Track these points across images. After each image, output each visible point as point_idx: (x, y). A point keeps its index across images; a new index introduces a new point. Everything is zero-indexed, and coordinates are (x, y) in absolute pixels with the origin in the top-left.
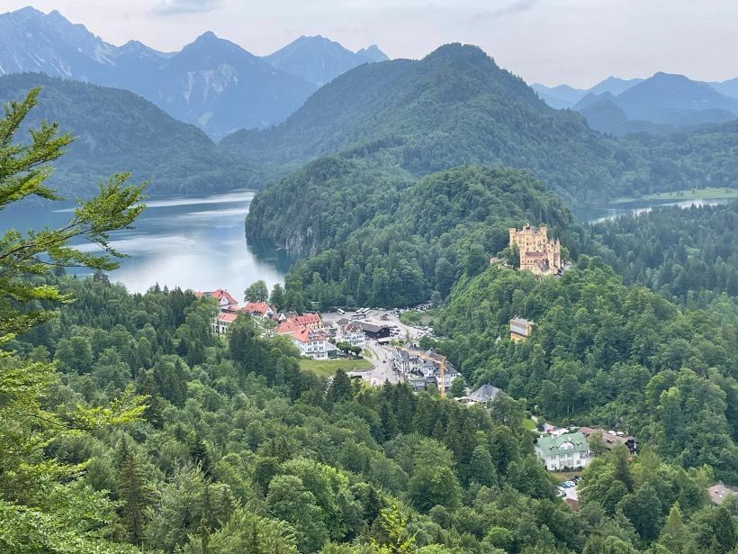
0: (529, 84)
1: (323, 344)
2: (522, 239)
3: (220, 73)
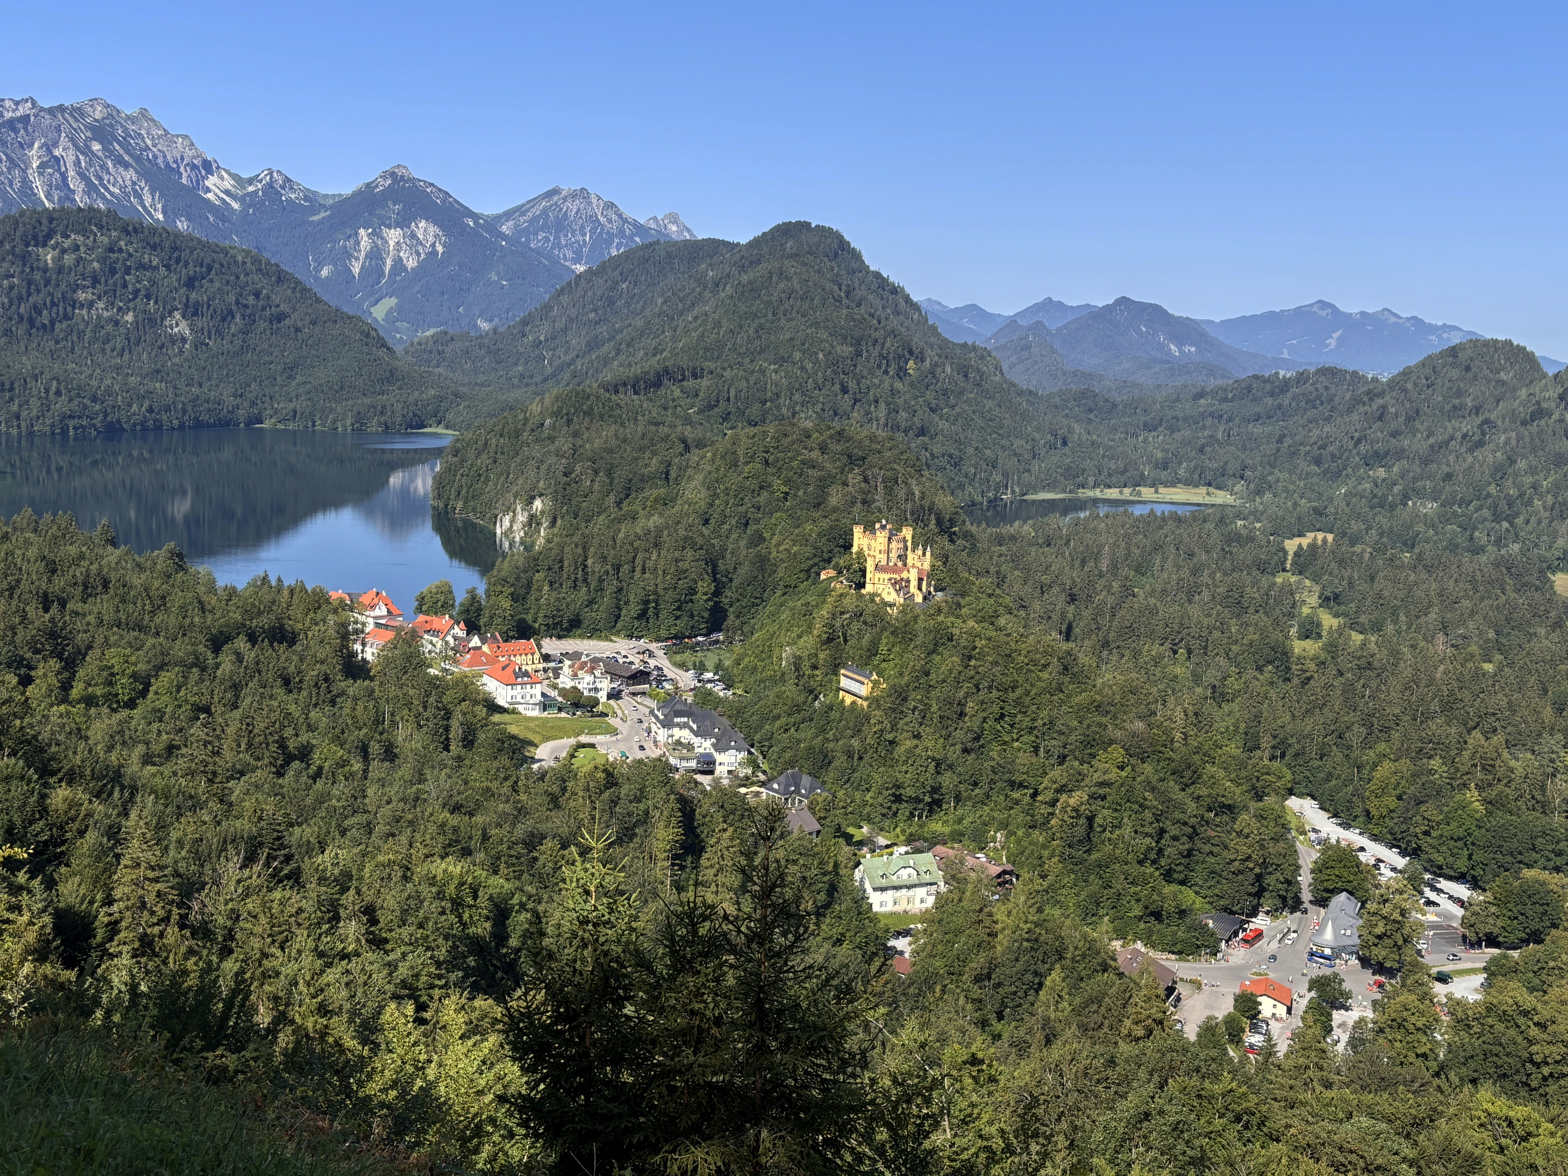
0: (915, 298)
1: (537, 690)
2: (873, 543)
3: (413, 236)
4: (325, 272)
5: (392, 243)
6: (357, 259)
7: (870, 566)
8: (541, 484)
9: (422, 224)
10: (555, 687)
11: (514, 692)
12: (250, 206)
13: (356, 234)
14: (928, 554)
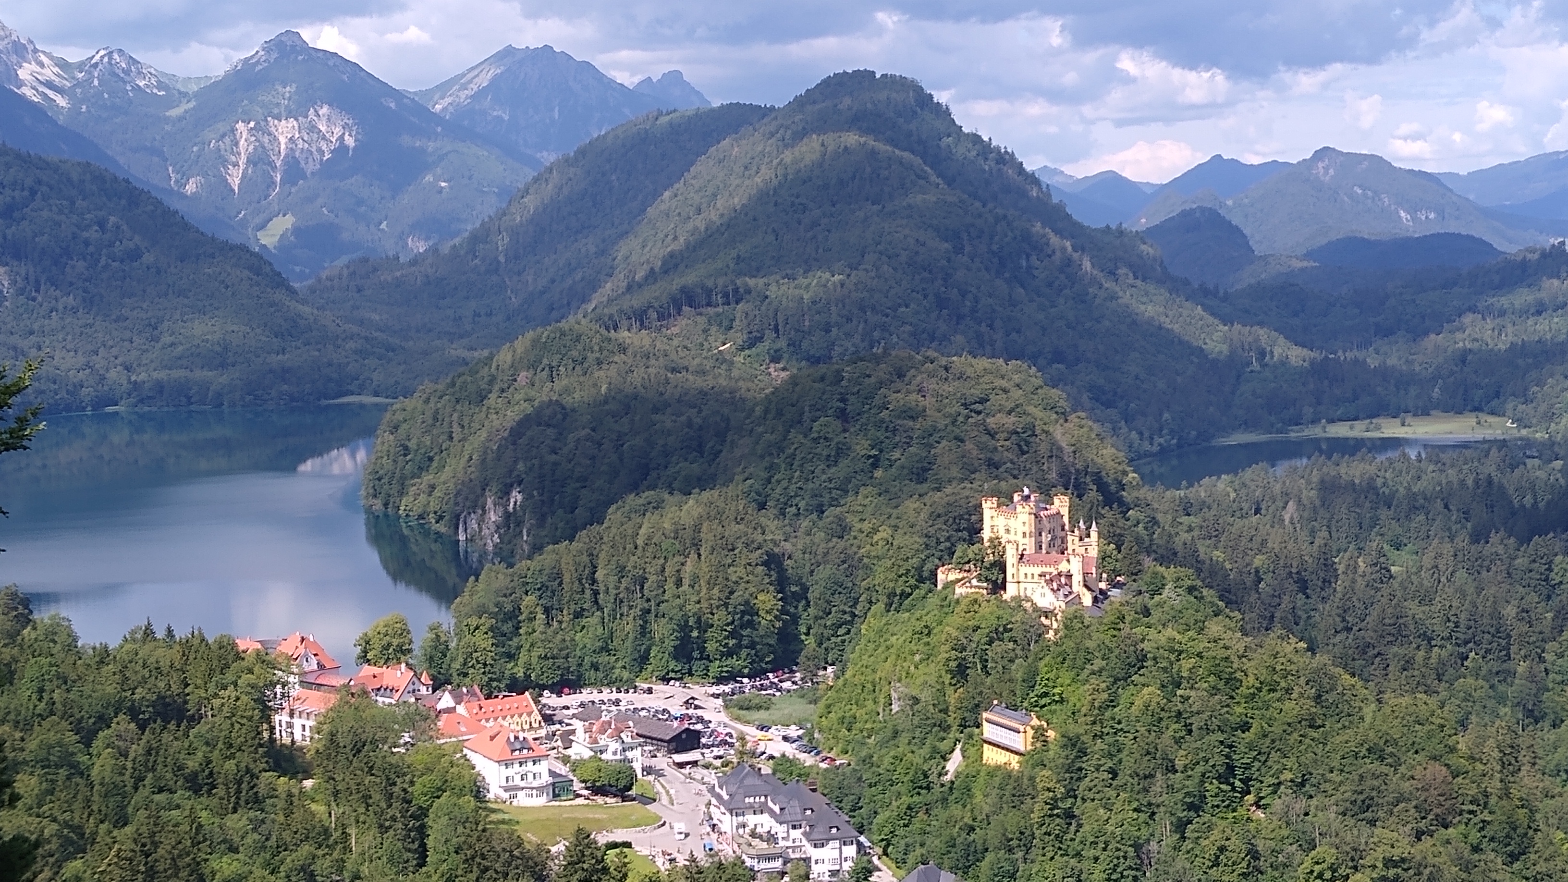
0: (1029, 167)
1: (543, 768)
2: (1013, 523)
3: (313, 128)
4: (191, 188)
5: (283, 140)
6: (236, 165)
7: (1011, 558)
8: (521, 466)
9: (324, 110)
10: (566, 760)
11: (510, 772)
12: (82, 101)
13: (233, 130)
14: (1094, 535)
